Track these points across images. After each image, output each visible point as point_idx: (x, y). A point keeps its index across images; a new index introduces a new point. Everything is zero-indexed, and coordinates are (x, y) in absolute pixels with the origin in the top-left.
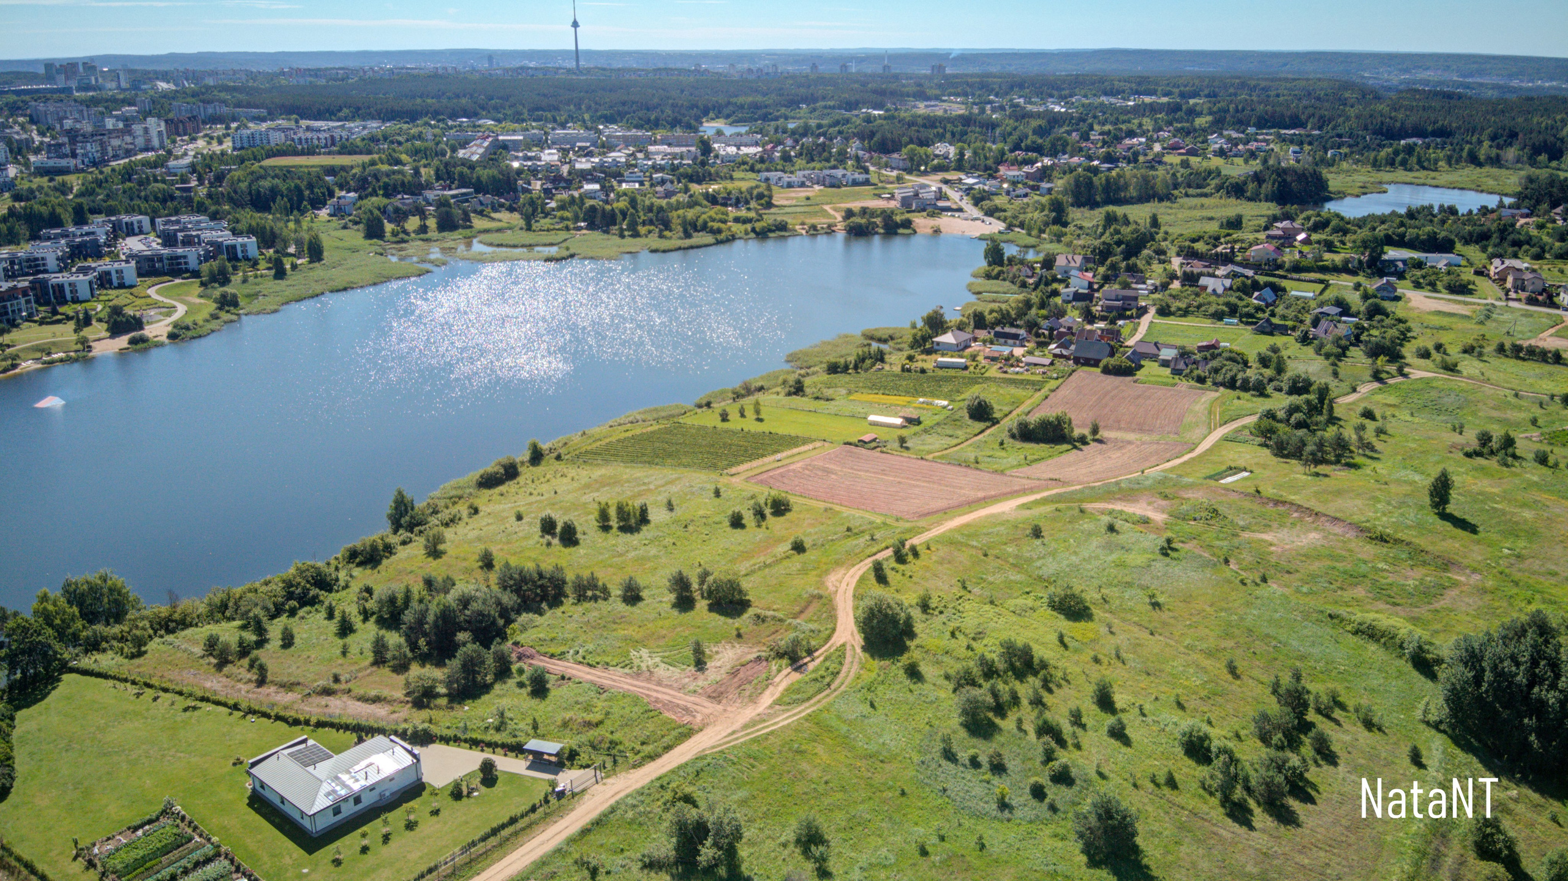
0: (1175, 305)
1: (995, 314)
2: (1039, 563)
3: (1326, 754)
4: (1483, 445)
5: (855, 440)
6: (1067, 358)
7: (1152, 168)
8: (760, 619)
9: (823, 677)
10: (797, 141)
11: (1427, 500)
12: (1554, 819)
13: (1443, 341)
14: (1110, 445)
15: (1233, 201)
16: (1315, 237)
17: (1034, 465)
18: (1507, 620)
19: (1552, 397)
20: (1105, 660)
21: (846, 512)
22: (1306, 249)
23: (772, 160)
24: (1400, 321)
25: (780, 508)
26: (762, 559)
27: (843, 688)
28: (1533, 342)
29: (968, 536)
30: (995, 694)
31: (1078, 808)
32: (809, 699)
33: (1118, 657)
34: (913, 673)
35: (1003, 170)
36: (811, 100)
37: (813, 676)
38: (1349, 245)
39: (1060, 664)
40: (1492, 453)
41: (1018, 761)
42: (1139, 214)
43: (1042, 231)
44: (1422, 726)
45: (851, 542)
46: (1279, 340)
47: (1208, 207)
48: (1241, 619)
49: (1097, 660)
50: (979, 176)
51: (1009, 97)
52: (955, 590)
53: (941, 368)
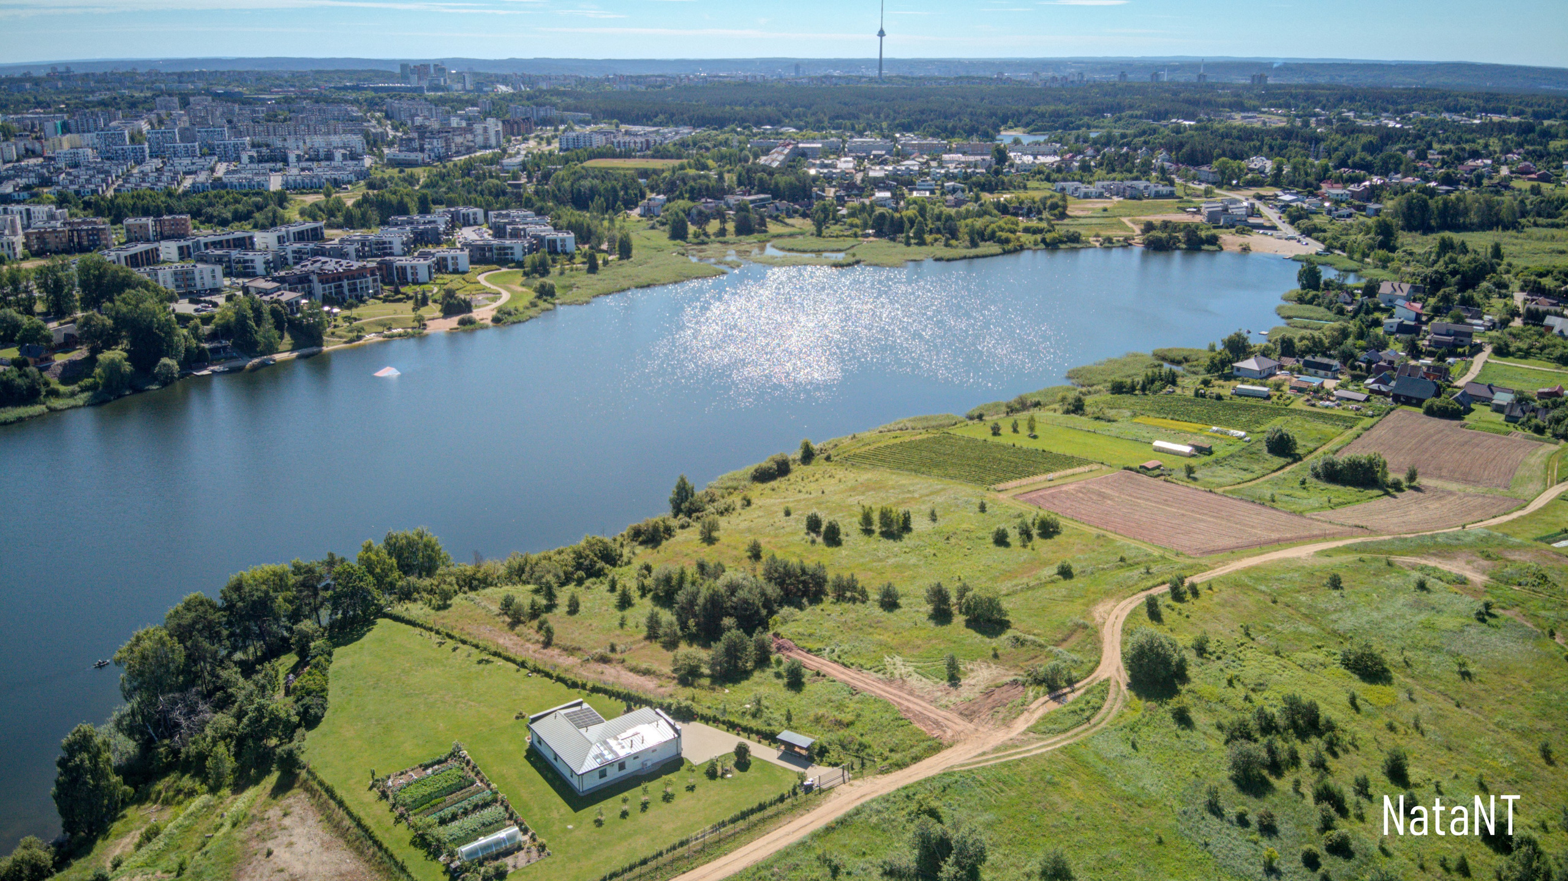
0: (1515, 345)
1: (1306, 342)
2: (1334, 617)
5: (1136, 465)
6: (1385, 395)
7: (1498, 193)
8: (1019, 642)
9: (1083, 710)
10: (1098, 151)
14: (1429, 494)
17: (1339, 509)
20: (1401, 729)
21: (1120, 540)
23: (1069, 169)
25: (1048, 530)
26: (1025, 580)
27: (1103, 725)
29: (1257, 579)
30: (1271, 751)
32: (1066, 731)
33: (1417, 726)
34: (1183, 718)
35: (1325, 188)
36: (1116, 109)
37: (1073, 708)
39: (1348, 728)
41: (1291, 825)
42: (1480, 242)
43: (1365, 255)
45: (1124, 574)
47: (1560, 239)
49: (1391, 728)
50: (1298, 193)
51: (1337, 110)
52: (1236, 636)
53: (1240, 396)
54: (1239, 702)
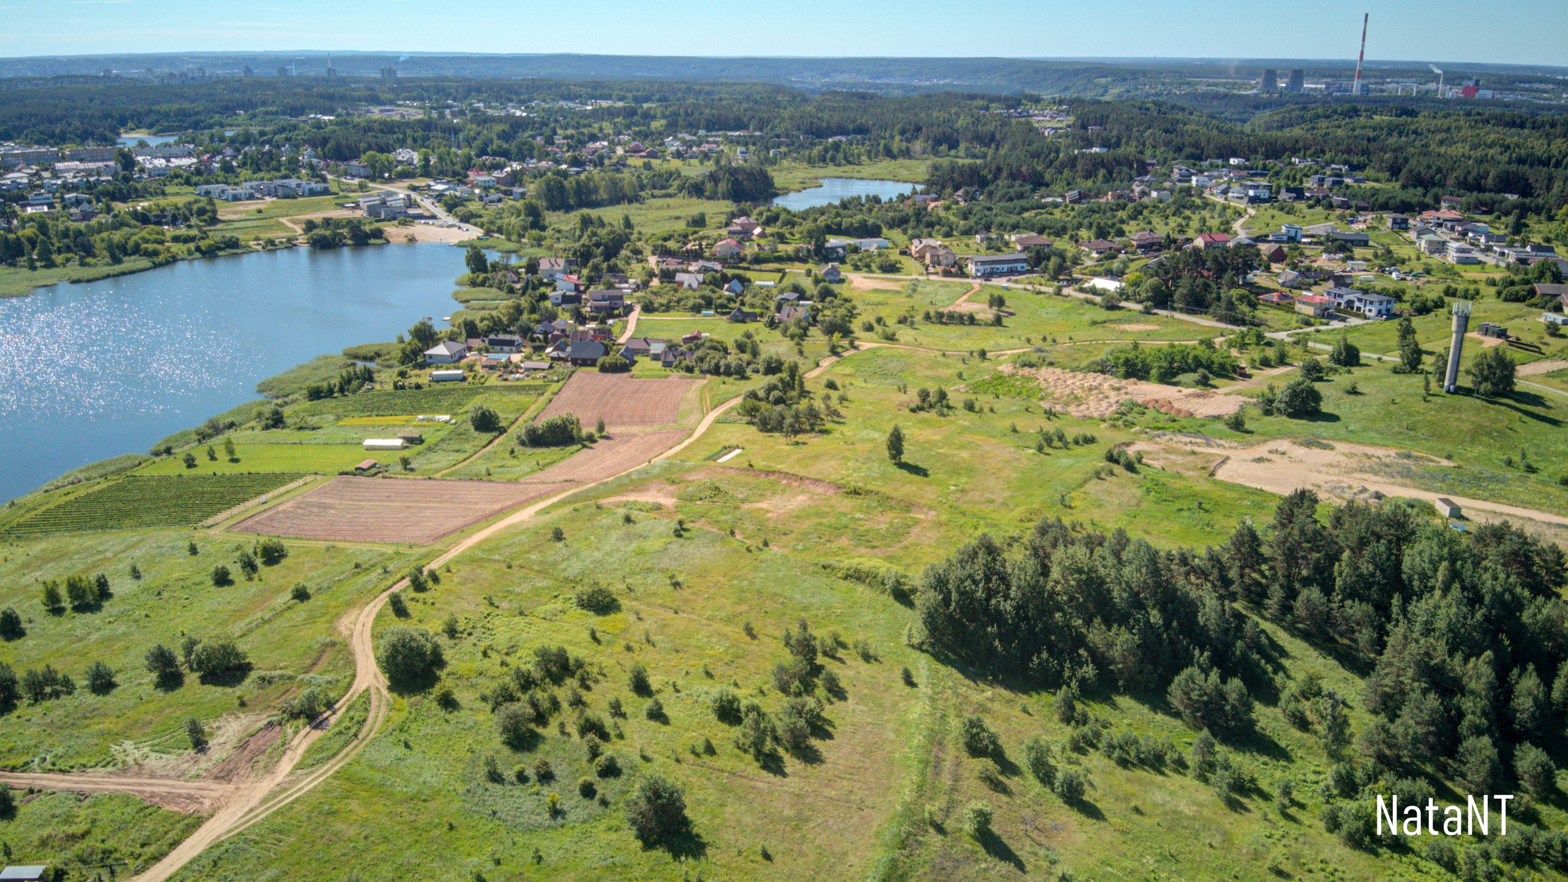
0: (657, 301)
1: (486, 322)
2: (563, 566)
3: (837, 692)
4: (924, 400)
5: (351, 468)
6: (565, 360)
7: (618, 171)
8: (265, 681)
9: (348, 728)
10: (238, 151)
11: (886, 453)
12: (1025, 710)
13: (882, 315)
14: (617, 440)
15: (694, 200)
16: (769, 230)
17: (547, 469)
18: (961, 546)
19: (972, 353)
20: (636, 647)
21: (351, 547)
22: (763, 242)
23: (211, 172)
24: (846, 300)
25: (273, 555)
26: (259, 615)
27: (372, 735)
28: (951, 308)
29: (490, 551)
30: (534, 704)
31: (628, 797)
32: (335, 755)
33: (648, 641)
34: (448, 703)
35: (472, 176)
36: (248, 105)
37: (337, 729)
38: (797, 236)
39: (595, 660)
40: (931, 406)
41: (565, 765)
42: (613, 215)
43: (521, 236)
44: (909, 650)
45: (362, 579)
46: (751, 327)
47: (674, 207)
48: (751, 583)
49: (629, 649)
50: (448, 182)
51: (467, 102)
52: (482, 609)
53: (438, 381)
54: (498, 670)
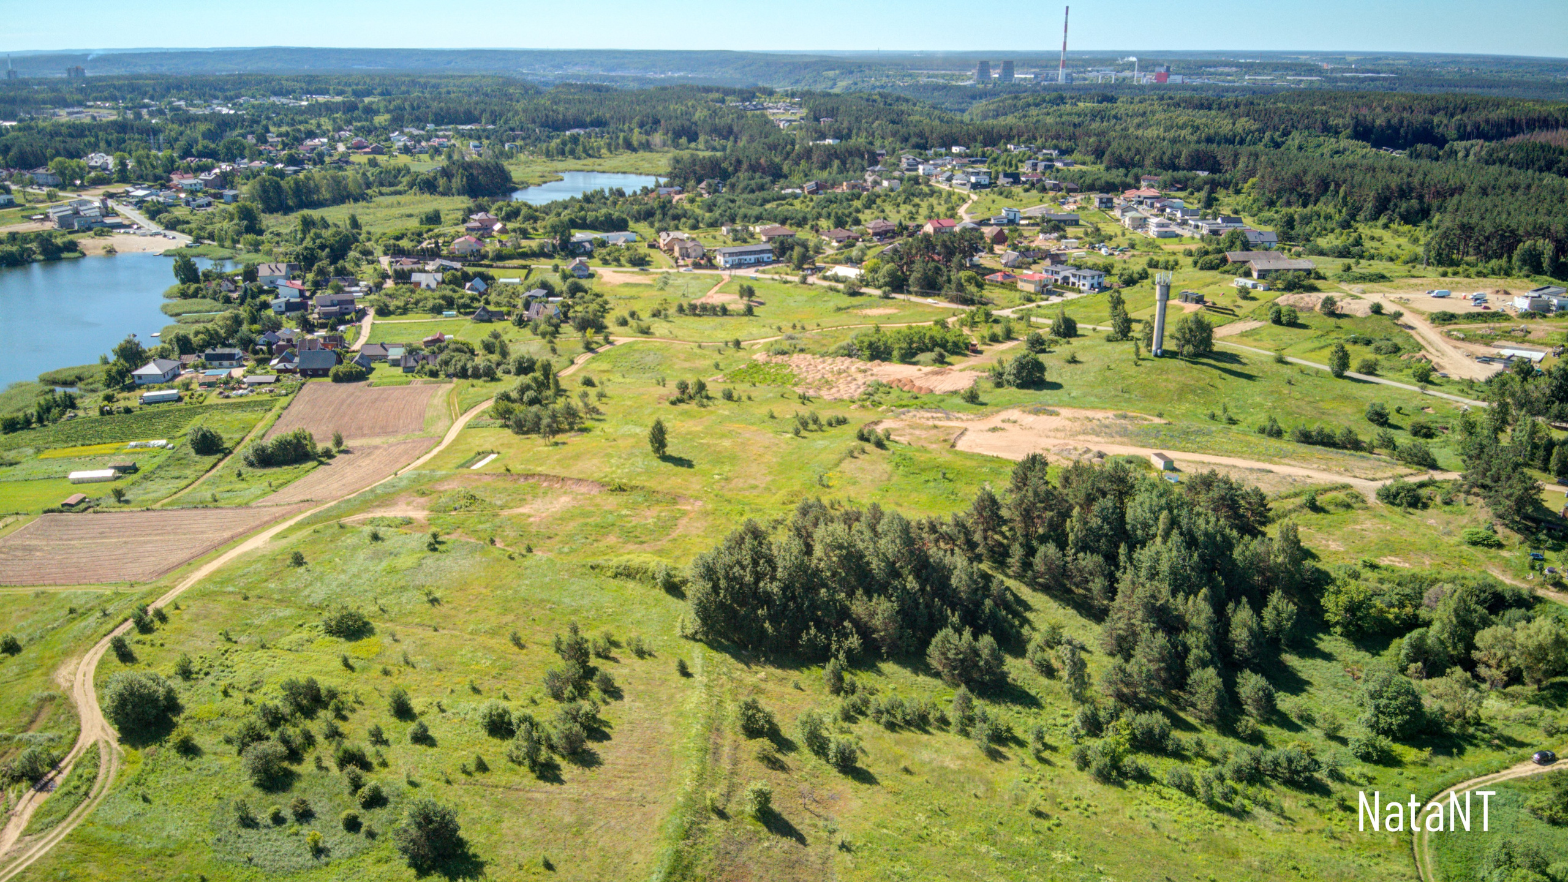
0: (393, 304)
1: (201, 336)
2: (306, 592)
3: (613, 692)
4: (683, 392)
5: (57, 505)
6: (293, 372)
7: (341, 168)
9: (77, 788)
11: (649, 447)
12: (797, 687)
13: (635, 308)
14: (357, 454)
15: (427, 196)
16: (510, 226)
17: (281, 491)
18: (728, 533)
19: (726, 343)
20: (395, 670)
21: (63, 592)
22: (504, 238)
24: (598, 295)
27: (105, 792)
28: (703, 300)
29: (222, 583)
30: (285, 741)
32: (65, 817)
33: (407, 663)
34: (188, 749)
35: (176, 179)
37: (65, 790)
38: (541, 231)
39: (349, 689)
40: (691, 398)
42: (338, 215)
43: (235, 242)
44: (683, 641)
45: (79, 625)
46: (498, 326)
47: (405, 204)
48: (516, 591)
49: (386, 673)
50: (149, 187)
51: (166, 100)
52: (218, 645)
53: (150, 404)
54: (241, 708)
